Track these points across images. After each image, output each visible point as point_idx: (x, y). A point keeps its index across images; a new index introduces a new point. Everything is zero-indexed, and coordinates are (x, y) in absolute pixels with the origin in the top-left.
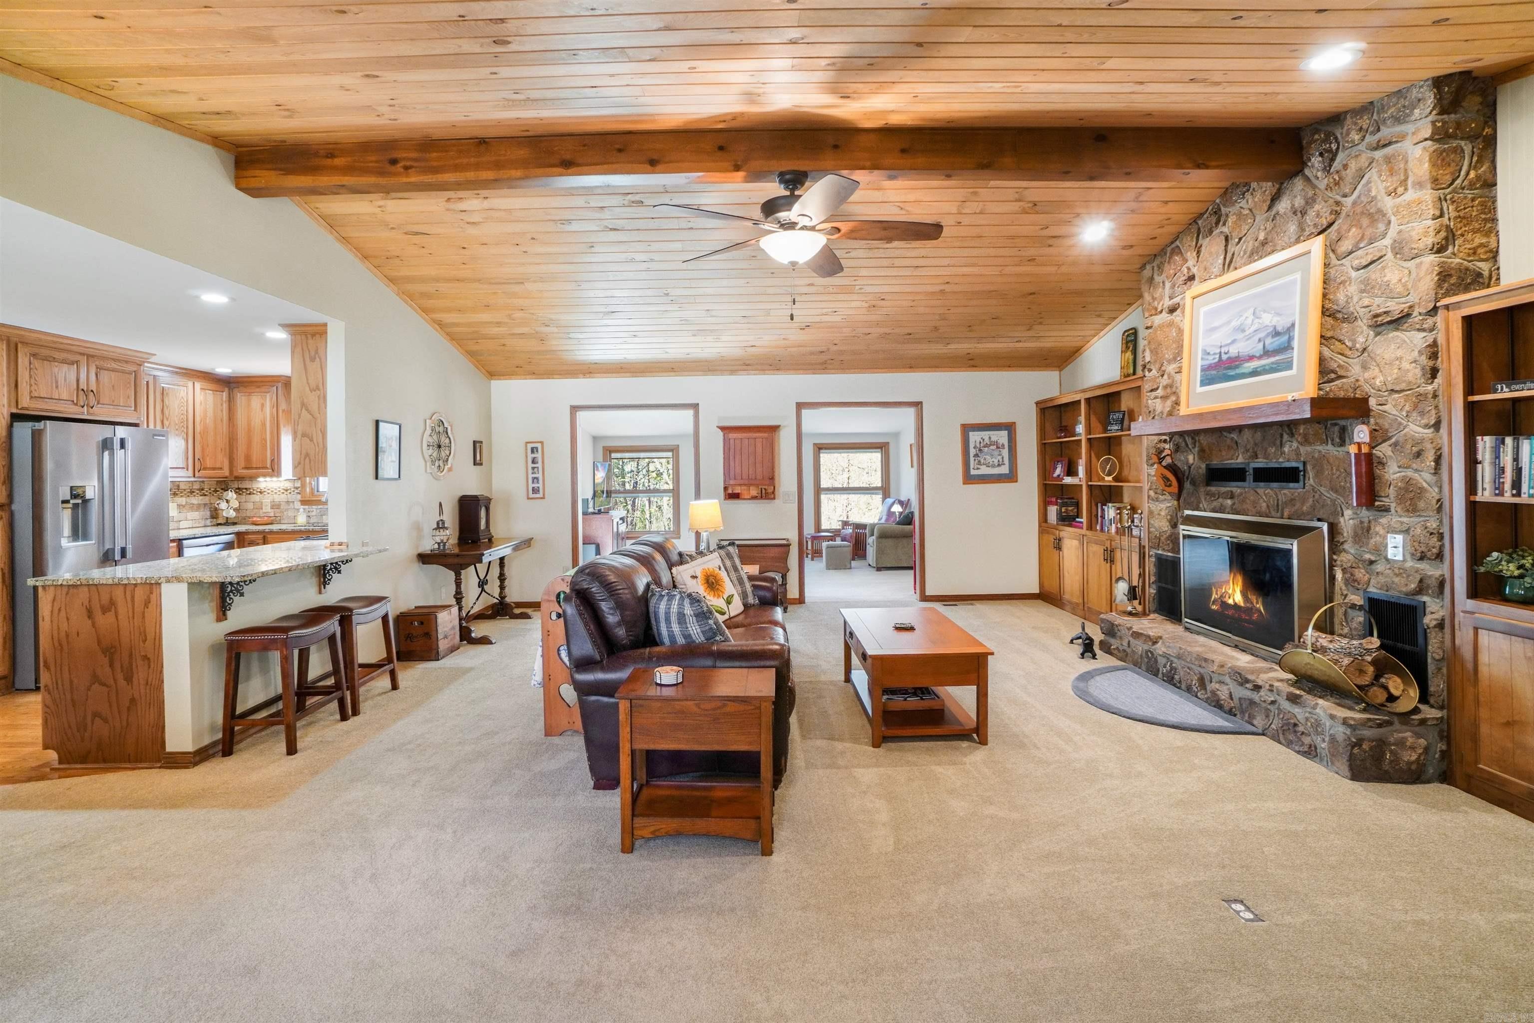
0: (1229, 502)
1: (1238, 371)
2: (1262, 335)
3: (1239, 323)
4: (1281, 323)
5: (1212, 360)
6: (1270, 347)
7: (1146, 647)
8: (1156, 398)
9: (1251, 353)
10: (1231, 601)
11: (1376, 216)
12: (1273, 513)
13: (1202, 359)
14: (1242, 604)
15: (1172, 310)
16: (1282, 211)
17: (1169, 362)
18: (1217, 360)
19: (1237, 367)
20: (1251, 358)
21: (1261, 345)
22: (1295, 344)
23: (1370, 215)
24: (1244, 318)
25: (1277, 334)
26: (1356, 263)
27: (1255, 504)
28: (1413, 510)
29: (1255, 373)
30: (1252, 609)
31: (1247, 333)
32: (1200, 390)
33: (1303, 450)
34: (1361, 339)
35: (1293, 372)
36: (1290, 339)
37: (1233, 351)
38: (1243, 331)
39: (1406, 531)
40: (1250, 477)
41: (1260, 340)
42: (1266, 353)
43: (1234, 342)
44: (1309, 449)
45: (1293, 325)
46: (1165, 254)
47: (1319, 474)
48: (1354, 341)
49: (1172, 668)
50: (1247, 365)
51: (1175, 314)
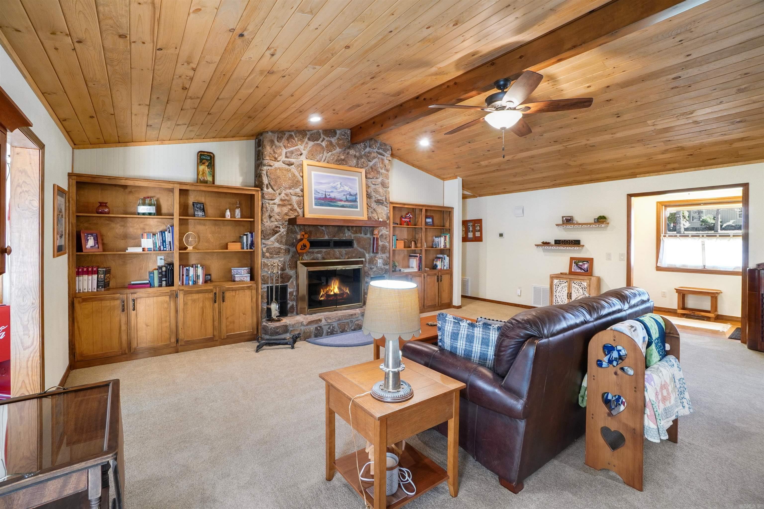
0: (319, 255)
1: (335, 204)
2: (345, 193)
3: (334, 185)
4: (353, 192)
5: (320, 196)
6: (349, 199)
7: (316, 326)
8: (274, 204)
9: (341, 198)
10: (332, 293)
11: (378, 172)
12: (341, 257)
13: (315, 194)
14: (338, 293)
15: (290, 164)
16: (350, 153)
17: (286, 188)
18: (324, 197)
19: (334, 202)
20: (341, 200)
21: (345, 197)
22: (358, 200)
23: (377, 171)
24: (336, 184)
25: (351, 195)
26: (373, 183)
27: (334, 255)
28: (384, 253)
29: (343, 206)
30: (343, 293)
31: (338, 190)
32: (315, 207)
33: (353, 236)
34: (372, 205)
35: (358, 209)
36: (356, 198)
37: (332, 195)
38: (336, 189)
39: (382, 259)
40: (332, 244)
41: (344, 195)
42: (347, 200)
43: (332, 192)
44: (355, 235)
45: (357, 194)
46: (285, 134)
47: (359, 243)
48: (371, 205)
49: (333, 327)
50: (339, 202)
51: (291, 166)
